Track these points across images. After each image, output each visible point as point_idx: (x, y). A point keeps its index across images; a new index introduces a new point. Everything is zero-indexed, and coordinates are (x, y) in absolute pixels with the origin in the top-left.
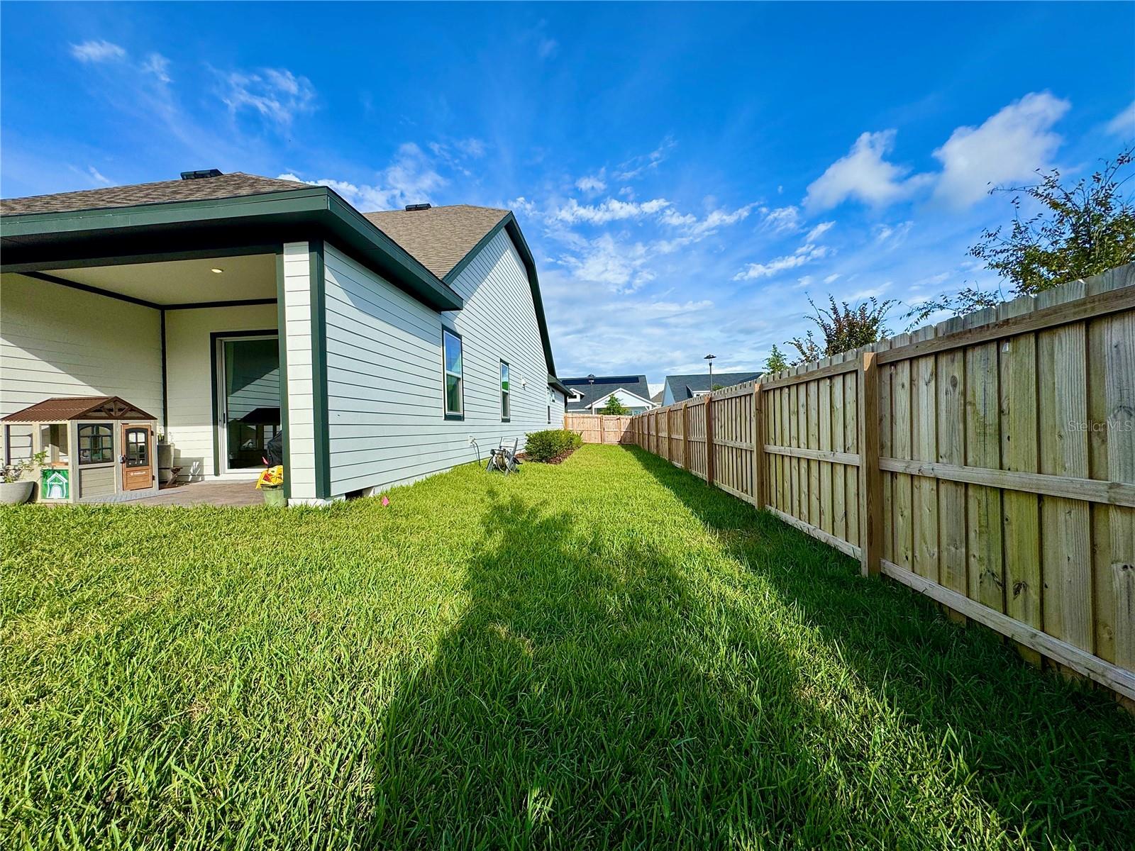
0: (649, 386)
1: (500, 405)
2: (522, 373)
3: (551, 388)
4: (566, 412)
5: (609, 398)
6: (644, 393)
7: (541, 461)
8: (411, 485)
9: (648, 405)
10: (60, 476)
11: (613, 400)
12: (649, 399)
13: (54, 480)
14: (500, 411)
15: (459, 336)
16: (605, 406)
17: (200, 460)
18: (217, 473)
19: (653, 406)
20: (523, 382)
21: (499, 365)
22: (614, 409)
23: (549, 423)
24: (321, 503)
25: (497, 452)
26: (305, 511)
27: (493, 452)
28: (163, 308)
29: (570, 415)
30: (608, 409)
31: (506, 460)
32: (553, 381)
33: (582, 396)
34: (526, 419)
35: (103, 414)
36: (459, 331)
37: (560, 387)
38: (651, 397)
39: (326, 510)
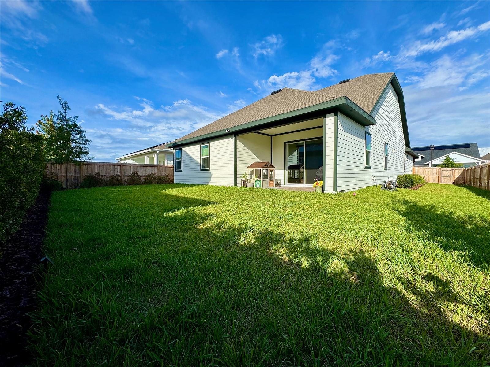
0: (479, 149)
1: (384, 163)
2: (393, 148)
3: (407, 154)
4: (414, 166)
5: (445, 158)
6: (476, 154)
7: (406, 188)
8: (355, 191)
9: (478, 161)
10: (259, 182)
11: (448, 159)
12: (480, 158)
13: (258, 183)
14: (383, 165)
15: (370, 135)
16: (442, 163)
17: (280, 180)
18: (285, 184)
19: (482, 162)
20: (394, 152)
21: (384, 145)
22: (448, 164)
23: (405, 171)
24: (335, 192)
25: (387, 182)
26: (330, 195)
27: (385, 182)
28: (272, 136)
29: (415, 168)
30: (444, 164)
31: (392, 185)
32: (409, 150)
33: (422, 158)
34: (394, 169)
35: (266, 166)
36: (371, 133)
37: (411, 153)
38: (481, 156)
39: (335, 194)
